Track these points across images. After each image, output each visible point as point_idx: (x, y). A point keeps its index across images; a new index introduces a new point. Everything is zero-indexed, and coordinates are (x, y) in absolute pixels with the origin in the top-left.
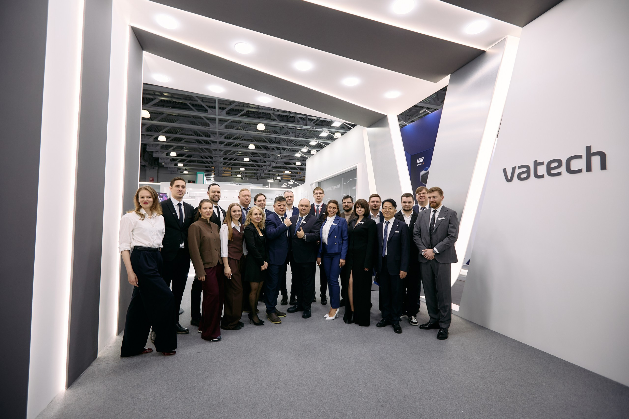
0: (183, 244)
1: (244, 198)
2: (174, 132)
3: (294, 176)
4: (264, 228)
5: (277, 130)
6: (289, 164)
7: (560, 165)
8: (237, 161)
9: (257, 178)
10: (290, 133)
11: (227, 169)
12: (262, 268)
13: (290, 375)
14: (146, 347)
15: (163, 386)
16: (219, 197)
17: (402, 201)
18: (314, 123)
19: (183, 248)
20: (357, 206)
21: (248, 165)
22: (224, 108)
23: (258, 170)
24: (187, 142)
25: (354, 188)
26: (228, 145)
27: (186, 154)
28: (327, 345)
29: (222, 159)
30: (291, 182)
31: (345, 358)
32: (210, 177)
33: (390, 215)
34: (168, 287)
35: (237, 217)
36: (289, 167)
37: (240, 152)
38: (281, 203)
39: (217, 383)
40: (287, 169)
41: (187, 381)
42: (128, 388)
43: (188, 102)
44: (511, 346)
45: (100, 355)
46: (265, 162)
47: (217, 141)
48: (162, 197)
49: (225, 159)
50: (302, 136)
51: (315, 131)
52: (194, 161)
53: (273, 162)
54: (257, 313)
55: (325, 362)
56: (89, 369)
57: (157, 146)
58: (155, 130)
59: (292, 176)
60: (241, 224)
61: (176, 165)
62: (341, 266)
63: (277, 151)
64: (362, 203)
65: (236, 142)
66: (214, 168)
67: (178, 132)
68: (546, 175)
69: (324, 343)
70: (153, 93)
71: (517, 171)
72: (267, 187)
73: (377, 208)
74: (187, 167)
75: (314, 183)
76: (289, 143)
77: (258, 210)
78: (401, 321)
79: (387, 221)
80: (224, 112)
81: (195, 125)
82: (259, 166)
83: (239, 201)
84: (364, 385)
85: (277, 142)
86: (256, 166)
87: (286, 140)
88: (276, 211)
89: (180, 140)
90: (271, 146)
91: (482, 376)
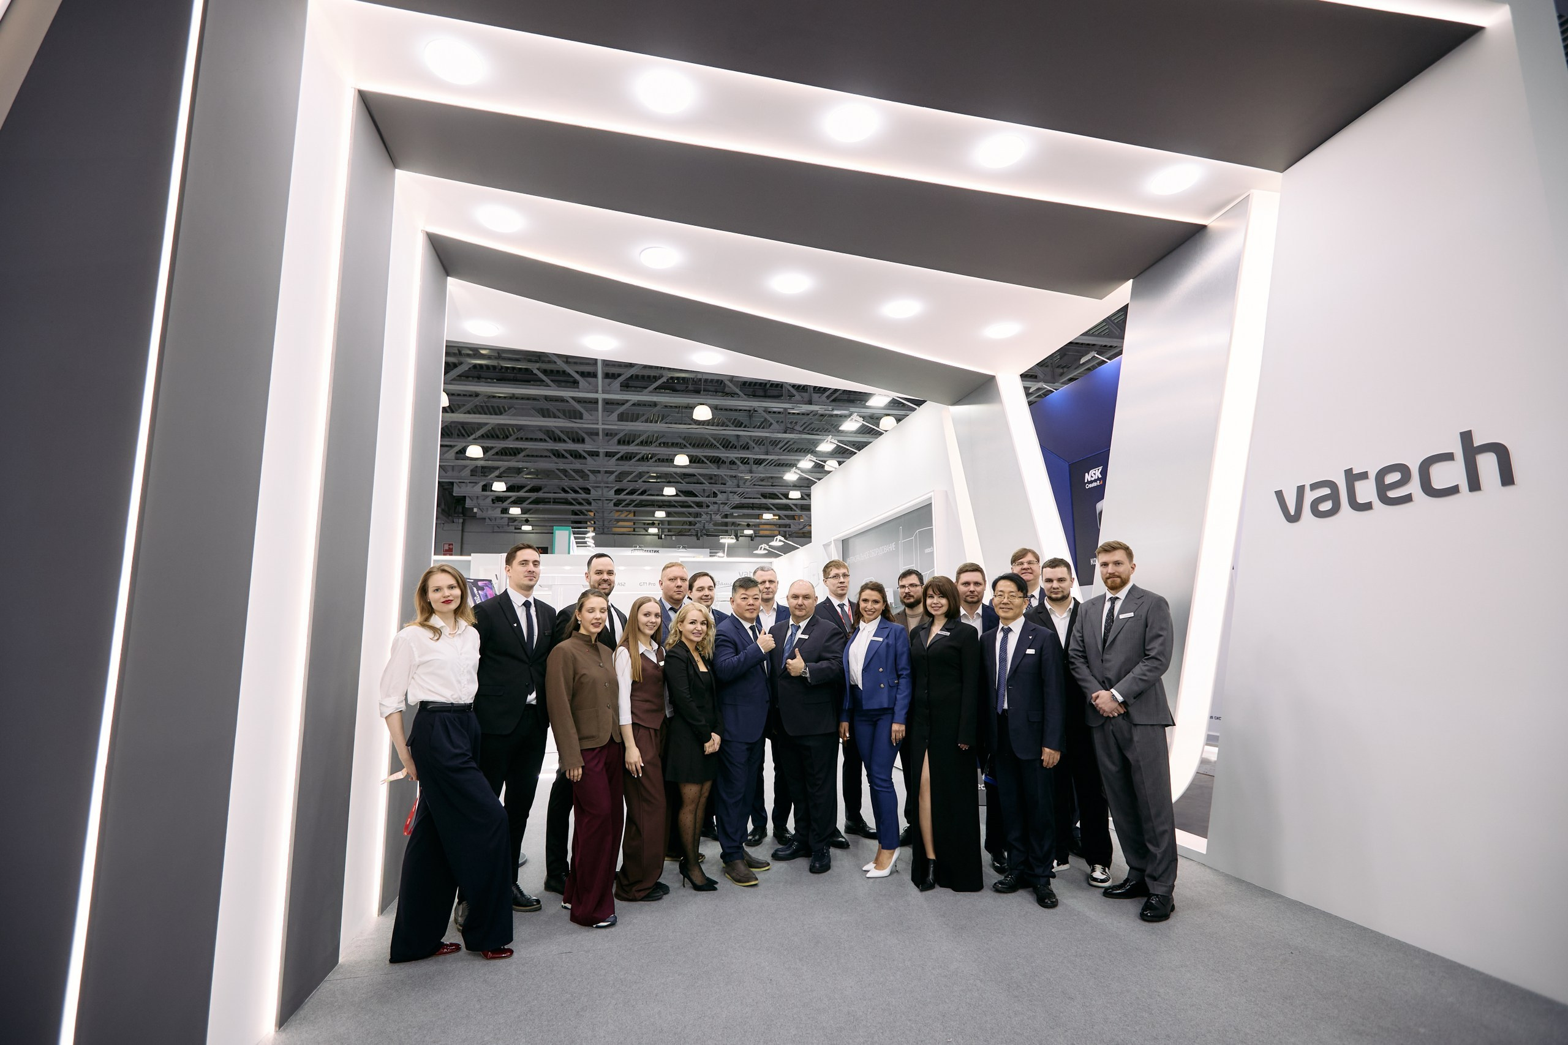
0: (534, 695)
1: (672, 585)
2: (501, 435)
3: (785, 526)
4: (711, 655)
5: (741, 419)
6: (774, 496)
7: (1406, 478)
8: (648, 495)
9: (697, 535)
10: (771, 424)
11: (623, 516)
12: (707, 749)
13: (780, 1006)
14: (446, 940)
15: (487, 1027)
16: (610, 584)
17: (1044, 579)
18: (828, 397)
19: (534, 702)
20: (930, 592)
21: (675, 503)
22: (616, 376)
23: (697, 515)
24: (532, 456)
25: (927, 551)
26: (626, 458)
27: (529, 484)
28: (869, 936)
29: (613, 492)
30: (778, 540)
31: (914, 967)
32: (584, 538)
33: (1011, 611)
34: (496, 797)
35: (651, 629)
36: (773, 505)
37: (655, 475)
38: (747, 593)
39: (609, 1020)
40: (768, 509)
41: (541, 1016)
42: (409, 1030)
43: (534, 367)
44: (1342, 938)
45: (344, 959)
46: (715, 495)
47: (599, 450)
48: (482, 589)
49: (618, 492)
50: (801, 429)
51: (832, 416)
52: (546, 500)
53: (733, 494)
54: (701, 862)
55: (863, 975)
56: (322, 988)
57: (463, 469)
58: (460, 434)
59: (780, 526)
60: (657, 645)
61: (505, 511)
62: (894, 741)
63: (742, 467)
64: (942, 586)
65: (645, 450)
66: (592, 514)
67: (511, 435)
68: (1377, 503)
69: (861, 932)
70: (457, 352)
71: (1310, 496)
72: (720, 554)
73: (975, 599)
74: (530, 514)
75: (833, 542)
76: (770, 448)
77: (700, 613)
78: (1054, 876)
79: (1006, 627)
80: (616, 384)
81: (549, 417)
82: (699, 505)
83: (661, 592)
84: (958, 1028)
85: (741, 446)
86: (693, 505)
87: (763, 440)
88: (738, 611)
89: (515, 452)
90: (727, 457)
91: (1259, 1009)
